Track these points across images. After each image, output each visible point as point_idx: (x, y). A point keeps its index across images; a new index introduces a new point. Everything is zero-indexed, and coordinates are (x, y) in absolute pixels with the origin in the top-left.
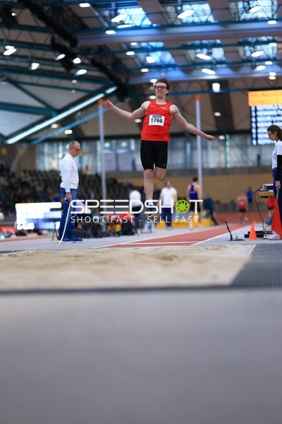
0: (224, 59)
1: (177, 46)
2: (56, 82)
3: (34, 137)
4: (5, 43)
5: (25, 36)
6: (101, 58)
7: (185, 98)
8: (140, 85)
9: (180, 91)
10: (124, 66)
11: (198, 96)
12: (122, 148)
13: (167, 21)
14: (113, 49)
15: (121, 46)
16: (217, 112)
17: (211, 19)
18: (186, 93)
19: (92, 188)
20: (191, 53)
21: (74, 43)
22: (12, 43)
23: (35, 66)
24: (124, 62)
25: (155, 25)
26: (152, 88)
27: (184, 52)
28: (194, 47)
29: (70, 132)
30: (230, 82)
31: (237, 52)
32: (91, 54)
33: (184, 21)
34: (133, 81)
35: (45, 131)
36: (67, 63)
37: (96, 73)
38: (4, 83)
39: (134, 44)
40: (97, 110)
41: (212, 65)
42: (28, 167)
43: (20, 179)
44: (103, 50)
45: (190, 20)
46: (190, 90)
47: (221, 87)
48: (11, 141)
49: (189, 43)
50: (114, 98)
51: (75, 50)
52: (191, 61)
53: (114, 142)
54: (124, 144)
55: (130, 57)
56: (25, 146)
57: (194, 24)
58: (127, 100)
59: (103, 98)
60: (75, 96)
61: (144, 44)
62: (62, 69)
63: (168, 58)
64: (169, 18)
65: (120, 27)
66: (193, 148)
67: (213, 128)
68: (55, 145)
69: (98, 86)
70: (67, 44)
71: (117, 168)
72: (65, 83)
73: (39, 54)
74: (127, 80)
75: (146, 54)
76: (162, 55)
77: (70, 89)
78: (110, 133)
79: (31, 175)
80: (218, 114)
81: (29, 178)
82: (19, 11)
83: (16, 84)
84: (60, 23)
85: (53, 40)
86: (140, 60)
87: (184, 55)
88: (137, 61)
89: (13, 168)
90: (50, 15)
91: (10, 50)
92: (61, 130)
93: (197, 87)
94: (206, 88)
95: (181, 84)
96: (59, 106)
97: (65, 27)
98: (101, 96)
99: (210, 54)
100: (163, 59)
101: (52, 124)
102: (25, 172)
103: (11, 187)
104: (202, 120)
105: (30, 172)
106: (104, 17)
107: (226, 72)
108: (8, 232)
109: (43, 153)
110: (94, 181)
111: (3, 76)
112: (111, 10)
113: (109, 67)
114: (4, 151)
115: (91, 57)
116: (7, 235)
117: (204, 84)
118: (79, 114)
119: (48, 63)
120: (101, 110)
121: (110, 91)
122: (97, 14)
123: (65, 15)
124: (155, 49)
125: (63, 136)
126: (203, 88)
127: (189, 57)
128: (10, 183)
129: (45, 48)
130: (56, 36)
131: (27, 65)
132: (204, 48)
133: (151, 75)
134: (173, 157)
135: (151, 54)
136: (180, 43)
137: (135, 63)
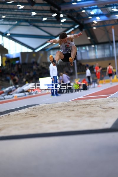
1: (103, 6)
2: (54, 25)
3: (47, 48)
5: (39, 8)
6: (71, 14)
7: (108, 27)
8: (89, 24)
9: (105, 24)
11: (113, 27)
12: (83, 50)
14: (76, 10)
15: (79, 9)
18: (109, 25)
19: (71, 67)
20: (109, 8)
21: (59, 9)
22: (34, 11)
23: (45, 19)
24: (81, 15)
26: (94, 24)
27: (106, 8)
28: (110, 6)
34: (86, 22)
35: (51, 46)
36: (58, 18)
37: (70, 20)
38: (32, 27)
39: (85, 8)
42: (44, 61)
43: (41, 66)
44: (72, 11)
46: (110, 23)
48: (37, 51)
49: (108, 5)
50: (78, 30)
51: (61, 12)
52: (110, 12)
53: (80, 48)
54: (84, 48)
55: (84, 12)
56: (43, 52)
58: (84, 30)
59: (73, 31)
60: (62, 30)
61: (89, 7)
62: (55, 20)
63: (100, 11)
66: (113, 48)
68: (55, 51)
69: (71, 25)
70: (56, 9)
71: (82, 58)
72: (57, 25)
73: (46, 14)
74: (83, 22)
75: (90, 10)
76: (97, 10)
77: (59, 27)
78: (78, 44)
79: (46, 64)
81: (45, 66)
83: (38, 27)
84: (53, 2)
85: (51, 8)
86: (88, 13)
87: (106, 10)
88: (86, 14)
89: (39, 62)
91: (34, 14)
93: (113, 22)
95: (106, 22)
97: (55, 3)
98: (72, 29)
100: (97, 12)
103: (38, 70)
104: (115, 35)
111: (32, 24)
113: (75, 17)
114: (34, 55)
115: (67, 14)
117: (116, 21)
119: (49, 17)
121: (76, 27)
124: (94, 8)
126: (115, 22)
127: (109, 10)
128: (38, 68)
129: (48, 12)
130: (52, 7)
131: (41, 19)
132: (115, 6)
133: (93, 19)
134: (105, 52)
135: (92, 10)
136: (104, 5)
137: (86, 15)
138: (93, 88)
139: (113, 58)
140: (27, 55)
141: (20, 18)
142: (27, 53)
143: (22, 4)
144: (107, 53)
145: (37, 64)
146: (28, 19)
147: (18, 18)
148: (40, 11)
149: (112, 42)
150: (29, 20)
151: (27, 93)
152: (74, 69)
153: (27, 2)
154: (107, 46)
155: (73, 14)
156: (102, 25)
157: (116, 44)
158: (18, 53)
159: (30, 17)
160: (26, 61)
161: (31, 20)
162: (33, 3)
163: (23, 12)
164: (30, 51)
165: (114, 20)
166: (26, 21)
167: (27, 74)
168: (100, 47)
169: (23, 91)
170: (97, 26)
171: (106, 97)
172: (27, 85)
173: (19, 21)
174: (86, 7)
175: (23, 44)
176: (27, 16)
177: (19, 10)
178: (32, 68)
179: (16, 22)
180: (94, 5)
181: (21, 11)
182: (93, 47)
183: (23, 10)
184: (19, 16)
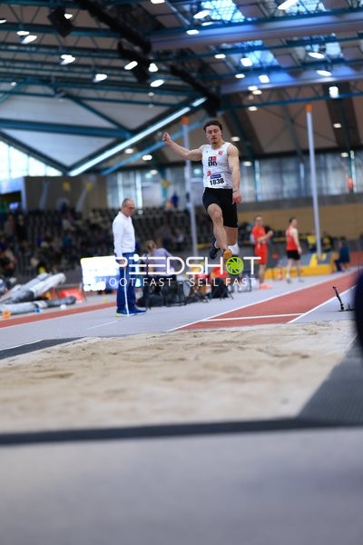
0: (342, 55)
1: (281, 44)
2: (128, 95)
3: (104, 166)
4: (60, 50)
5: (86, 41)
6: (183, 64)
7: (294, 107)
8: (237, 94)
9: (287, 98)
10: (213, 71)
11: (309, 107)
13: (264, 14)
14: (198, 52)
15: (207, 48)
16: (336, 123)
17: (322, 7)
18: (295, 101)
19: (180, 227)
20: (300, 51)
21: (147, 47)
22: (69, 51)
23: (100, 77)
24: (213, 66)
25: (249, 19)
26: (251, 97)
27: (290, 50)
28: (302, 43)
29: (149, 157)
30: (352, 84)
31: (358, 46)
32: (169, 60)
33: (287, 11)
34: (226, 90)
35: (118, 158)
36: (142, 75)
37: (179, 83)
38: (61, 100)
39: (225, 46)
40: (181, 129)
41: (328, 64)
42: (97, 205)
43: (88, 221)
44: (184, 54)
45: (295, 10)
46: (300, 97)
47: (340, 92)
48: (74, 173)
49: (295, 39)
50: (203, 113)
51: (151, 58)
52: (300, 60)
55: (220, 60)
56: (93, 178)
57: (299, 15)
58: (220, 114)
59: (186, 115)
60: (153, 111)
61: (239, 45)
62: (133, 79)
63: (269, 58)
64: (267, 8)
65: (205, 24)
66: (307, 171)
67: (332, 144)
68: (132, 174)
69: (182, 98)
70: (137, 49)
72: (139, 96)
73: (105, 62)
74: (218, 88)
75: (240, 55)
76: (262, 55)
77: (147, 103)
79: (103, 216)
80: (338, 126)
81: (100, 219)
82: (76, 10)
83: (79, 100)
84: (128, 25)
85: (120, 45)
86: (233, 63)
87: (290, 54)
88: (229, 64)
89: (79, 207)
90: (113, 15)
91: (68, 59)
92: (138, 156)
93: (309, 93)
94: (321, 94)
95: (288, 91)
96: (134, 125)
97: (134, 29)
98: (186, 110)
99: (322, 51)
100: (262, 61)
101: (126, 148)
102: (94, 211)
103: (79, 232)
104: (315, 133)
105: (100, 211)
106: (184, 13)
107: (345, 72)
108: (71, 298)
109: (115, 186)
110: (183, 218)
111: (61, 92)
112: (192, 4)
113: (194, 75)
114: (67, 186)
115: (170, 63)
116: (69, 301)
117: (317, 88)
118: (160, 134)
119: (116, 72)
120: (186, 129)
121: (197, 103)
122: (174, 9)
123: (134, 13)
124: (252, 49)
125: (142, 163)
126: (317, 93)
127: (297, 55)
128: (76, 226)
129: (111, 55)
130: (124, 40)
131: (89, 76)
132: (315, 44)
133: (249, 81)
134: (282, 183)
135: (247, 55)
136: (284, 40)
137: (228, 67)
138: (246, 291)
139: (309, 201)
140: (45, 185)
141: (26, 72)
142: (46, 178)
143: (32, 28)
144: (290, 185)
145: (75, 216)
146: (49, 77)
147: (18, 71)
148: (86, 53)
149: (307, 152)
150: (53, 79)
151: (41, 304)
152: (188, 232)
153: (48, 22)
154: (290, 164)
155: (187, 65)
156: (274, 99)
157: (317, 160)
158: (17, 179)
159: (58, 68)
160: (42, 204)
161: (57, 77)
162: (65, 28)
163: (35, 52)
164: (54, 172)
165: (313, 86)
166: (45, 81)
167: (44, 244)
168: (268, 166)
169: (30, 297)
170: (261, 102)
171: (285, 320)
172: (43, 280)
173: (23, 79)
174: (228, 43)
175: (31, 152)
176: (46, 67)
177: (22, 48)
178: (59, 225)
179: (14, 84)
180: (254, 40)
181: (28, 49)
182: (248, 167)
183: (34, 49)
184: (22, 65)
